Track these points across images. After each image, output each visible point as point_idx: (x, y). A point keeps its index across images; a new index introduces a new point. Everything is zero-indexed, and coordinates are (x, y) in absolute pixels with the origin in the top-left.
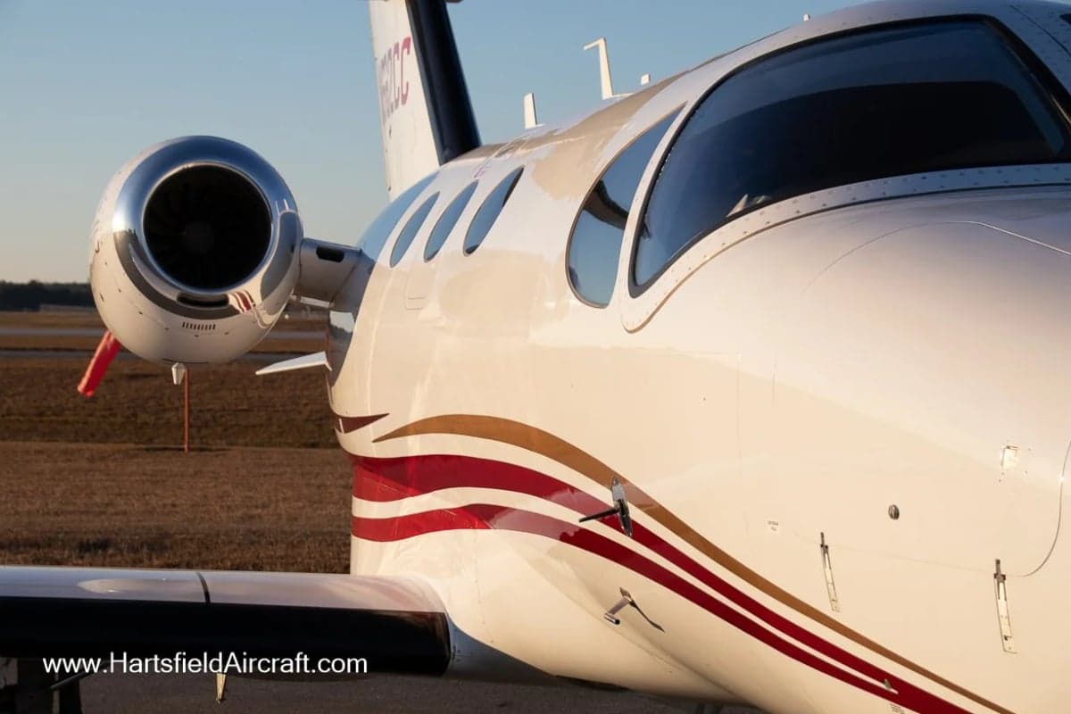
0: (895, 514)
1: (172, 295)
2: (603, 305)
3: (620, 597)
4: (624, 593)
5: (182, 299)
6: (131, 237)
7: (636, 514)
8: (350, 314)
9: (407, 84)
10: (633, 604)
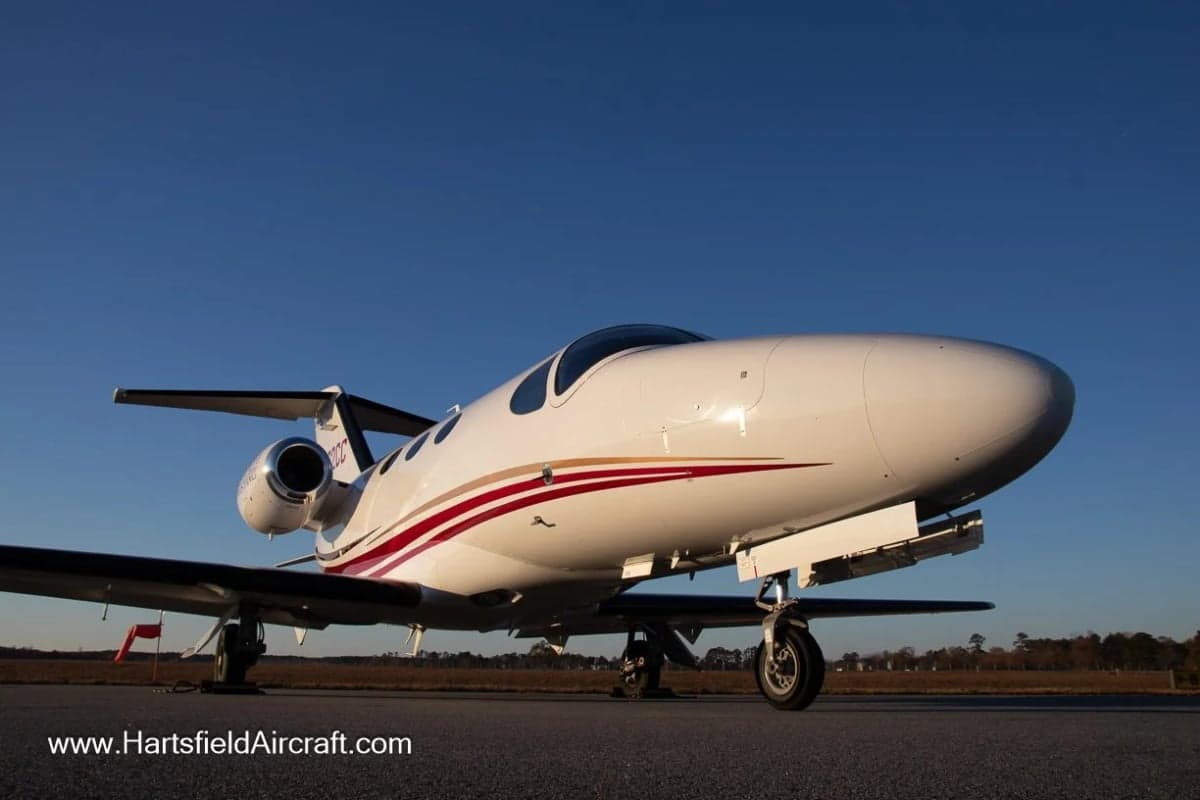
1: (287, 496)
2: (540, 408)
3: (533, 522)
4: (536, 518)
5: (290, 495)
6: (272, 473)
9: (345, 456)
10: (540, 522)
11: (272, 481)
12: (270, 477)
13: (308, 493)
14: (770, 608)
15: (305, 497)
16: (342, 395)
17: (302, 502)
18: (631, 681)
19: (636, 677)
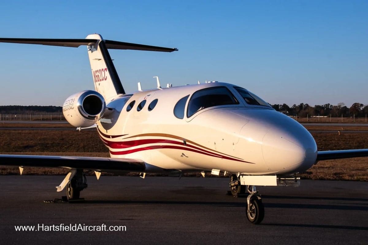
0: (223, 140)
1: (87, 116)
2: (182, 119)
3: (182, 154)
4: (182, 153)
5: (89, 116)
6: (81, 107)
7: (187, 143)
8: (110, 120)
9: (106, 77)
10: (184, 155)
11: (80, 109)
12: (80, 108)
13: (96, 115)
14: (250, 192)
15: (95, 117)
16: (101, 40)
17: (94, 119)
18: (234, 189)
19: (236, 188)
